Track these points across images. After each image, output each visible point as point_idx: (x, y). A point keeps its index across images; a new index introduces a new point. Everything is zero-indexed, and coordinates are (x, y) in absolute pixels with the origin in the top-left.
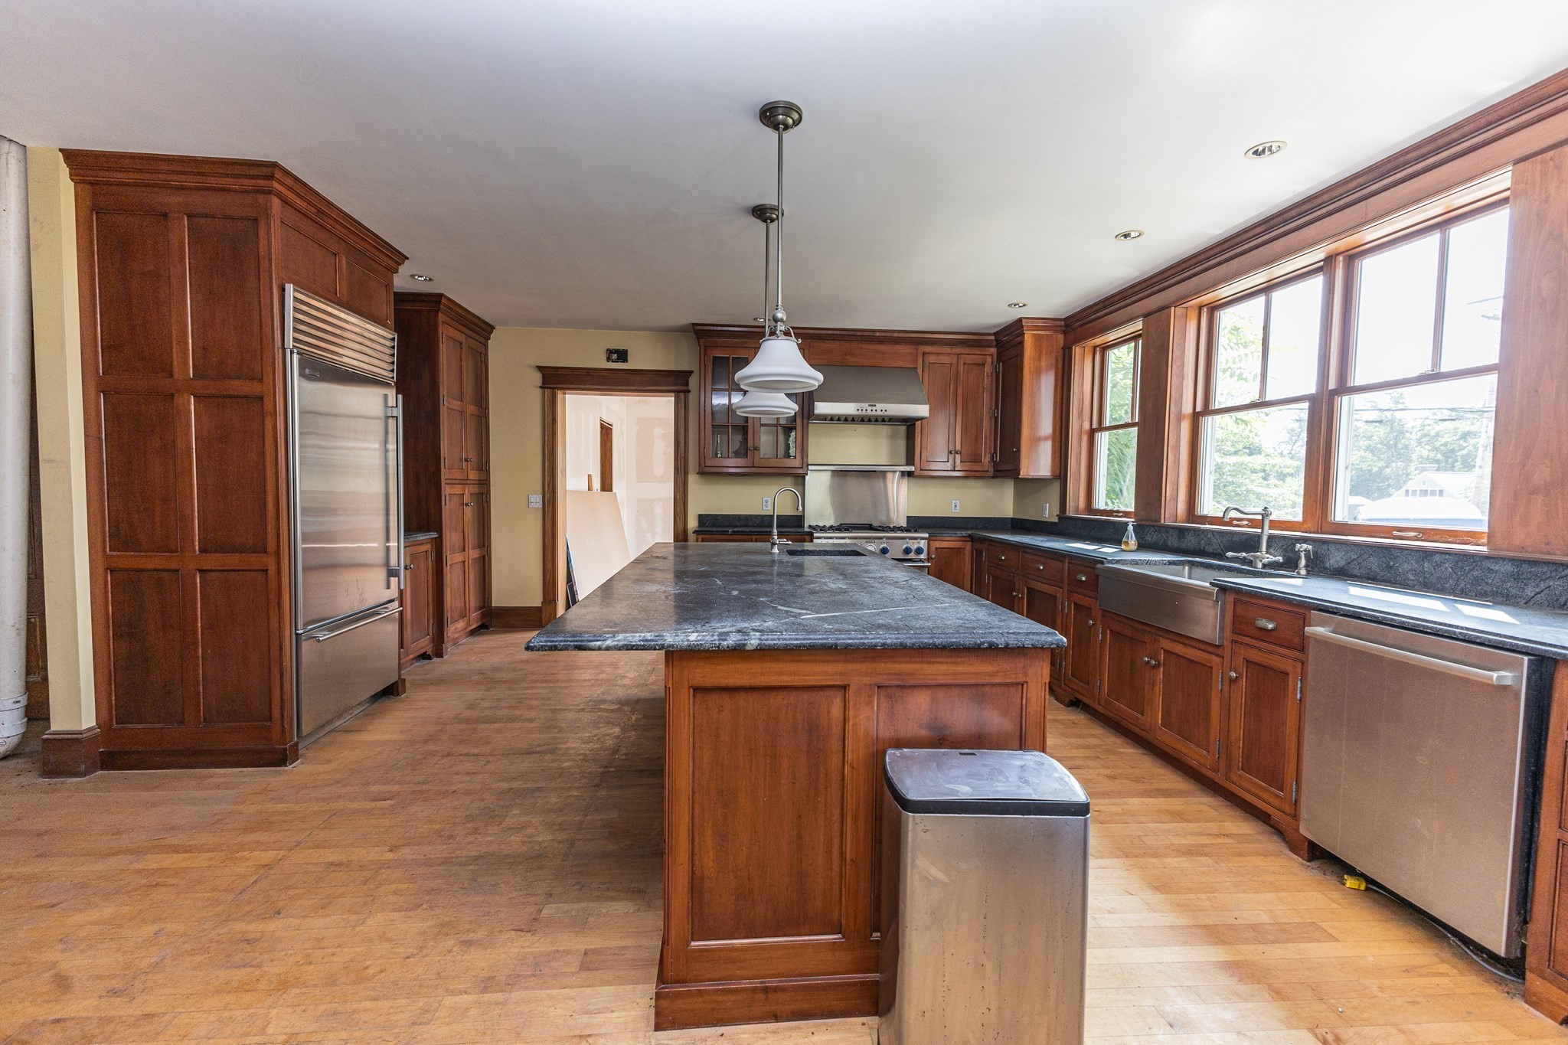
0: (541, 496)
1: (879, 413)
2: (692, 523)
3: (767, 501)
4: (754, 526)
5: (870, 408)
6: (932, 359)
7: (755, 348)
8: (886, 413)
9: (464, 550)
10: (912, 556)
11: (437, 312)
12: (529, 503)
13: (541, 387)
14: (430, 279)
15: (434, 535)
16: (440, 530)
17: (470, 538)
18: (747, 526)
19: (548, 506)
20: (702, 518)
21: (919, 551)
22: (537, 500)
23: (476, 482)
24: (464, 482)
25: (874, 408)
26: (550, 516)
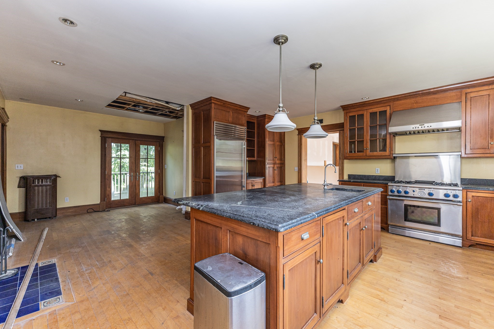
0: (298, 168)
1: (426, 128)
2: (346, 178)
3: (377, 170)
4: (371, 180)
5: (421, 126)
6: (472, 95)
7: (367, 110)
8: (431, 128)
9: (274, 183)
10: (451, 198)
11: (265, 119)
12: (295, 170)
13: (298, 135)
14: (260, 112)
15: (264, 178)
16: (265, 177)
17: (276, 179)
18: (368, 179)
19: (300, 171)
20: (350, 176)
21: (455, 196)
22: (296, 169)
23: (279, 164)
24: (275, 164)
25: (423, 126)
26: (300, 174)
